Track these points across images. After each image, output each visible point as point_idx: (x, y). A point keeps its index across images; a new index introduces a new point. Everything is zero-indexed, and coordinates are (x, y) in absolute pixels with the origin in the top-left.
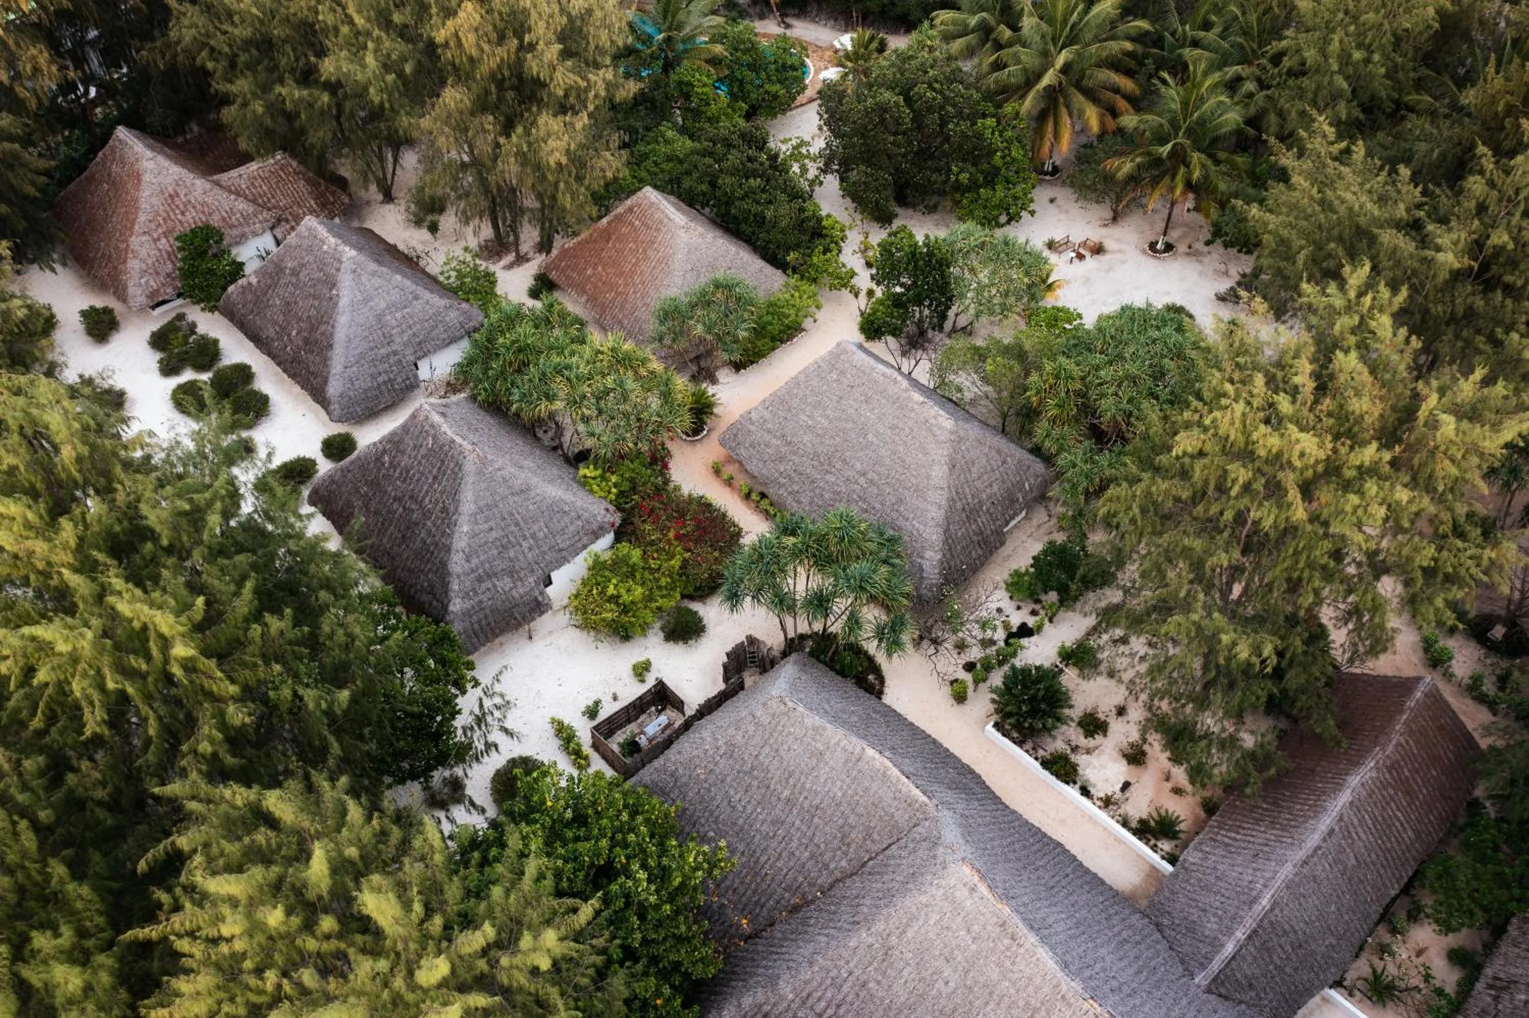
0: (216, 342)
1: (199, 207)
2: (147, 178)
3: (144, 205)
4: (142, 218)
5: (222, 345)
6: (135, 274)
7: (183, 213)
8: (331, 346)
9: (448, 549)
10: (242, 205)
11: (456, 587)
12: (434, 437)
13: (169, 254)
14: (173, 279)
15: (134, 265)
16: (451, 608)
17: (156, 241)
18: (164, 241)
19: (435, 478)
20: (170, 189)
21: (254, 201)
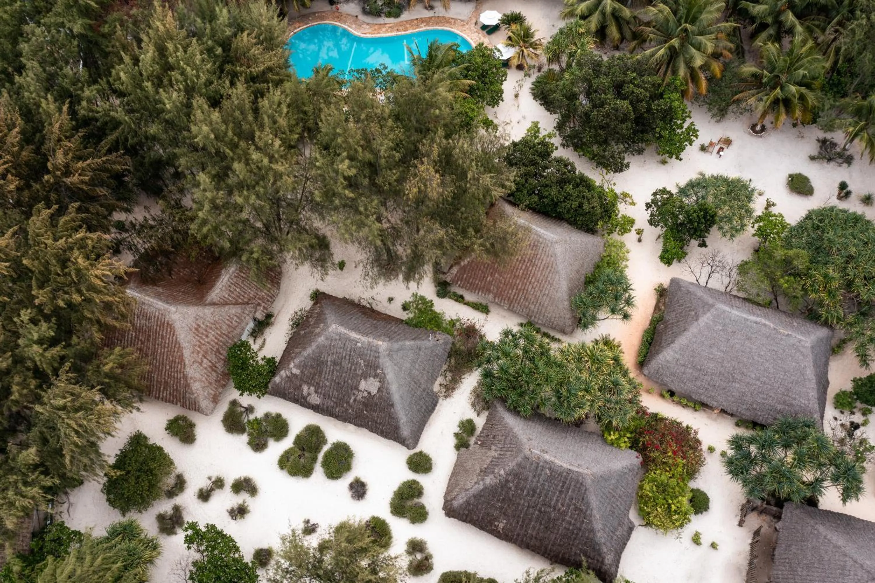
0: (279, 416)
1: (213, 327)
2: (177, 325)
3: (184, 345)
4: (187, 353)
5: (284, 416)
6: (200, 392)
7: (207, 336)
8: (392, 405)
9: (592, 531)
10: (234, 310)
11: (605, 550)
12: (550, 469)
13: (211, 367)
14: (219, 381)
15: (196, 386)
16: (606, 562)
17: (201, 364)
18: (205, 361)
19: (561, 492)
20: (194, 325)
21: (236, 303)
